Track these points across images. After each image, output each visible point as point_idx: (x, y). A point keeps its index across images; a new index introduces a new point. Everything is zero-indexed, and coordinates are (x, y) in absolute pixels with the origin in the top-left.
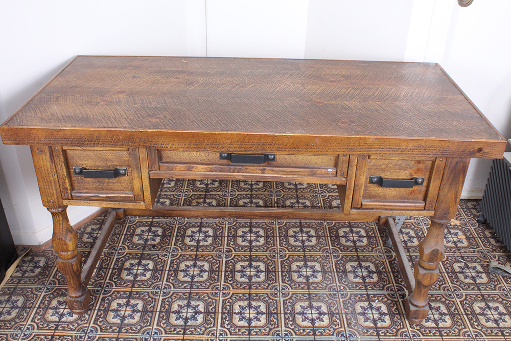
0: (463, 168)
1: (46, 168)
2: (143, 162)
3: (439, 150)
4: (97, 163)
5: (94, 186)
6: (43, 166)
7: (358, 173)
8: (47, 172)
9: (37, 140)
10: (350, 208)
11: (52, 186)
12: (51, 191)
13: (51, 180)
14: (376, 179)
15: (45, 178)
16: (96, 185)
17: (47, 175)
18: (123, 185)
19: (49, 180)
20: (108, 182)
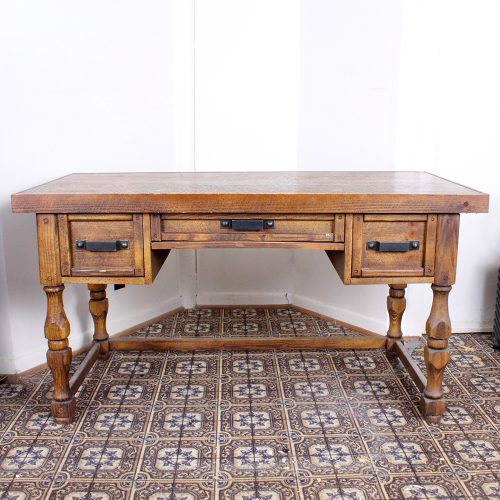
0: (454, 227)
1: (49, 240)
2: (145, 231)
3: (428, 205)
4: (100, 235)
5: (95, 262)
6: (46, 238)
7: (355, 236)
8: (50, 245)
9: (45, 207)
10: (350, 277)
11: (53, 261)
12: (52, 266)
13: (52, 254)
14: (373, 245)
15: (47, 251)
16: (96, 261)
17: (50, 248)
18: (124, 259)
19: (50, 254)
20: (109, 257)
